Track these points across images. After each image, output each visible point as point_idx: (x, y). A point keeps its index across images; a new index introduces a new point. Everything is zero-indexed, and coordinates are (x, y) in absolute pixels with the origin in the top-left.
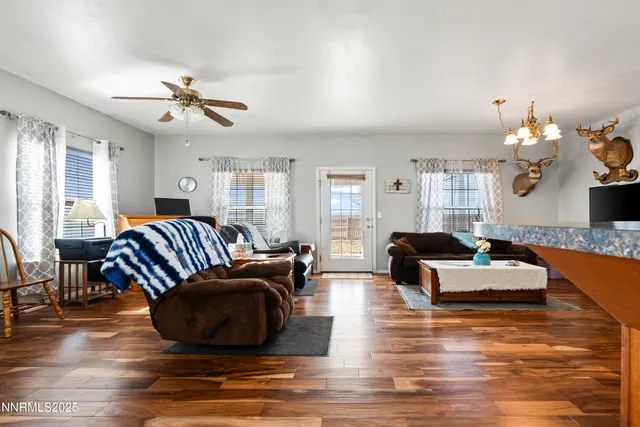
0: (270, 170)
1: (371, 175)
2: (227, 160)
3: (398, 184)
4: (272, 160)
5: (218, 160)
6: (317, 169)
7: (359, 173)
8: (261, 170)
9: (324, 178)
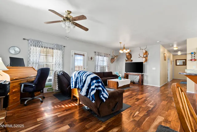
0: (56, 49)
1: (86, 55)
2: (38, 42)
3: (91, 58)
4: (57, 45)
5: (34, 41)
6: (72, 51)
7: (83, 54)
8: (53, 49)
9: (73, 54)
